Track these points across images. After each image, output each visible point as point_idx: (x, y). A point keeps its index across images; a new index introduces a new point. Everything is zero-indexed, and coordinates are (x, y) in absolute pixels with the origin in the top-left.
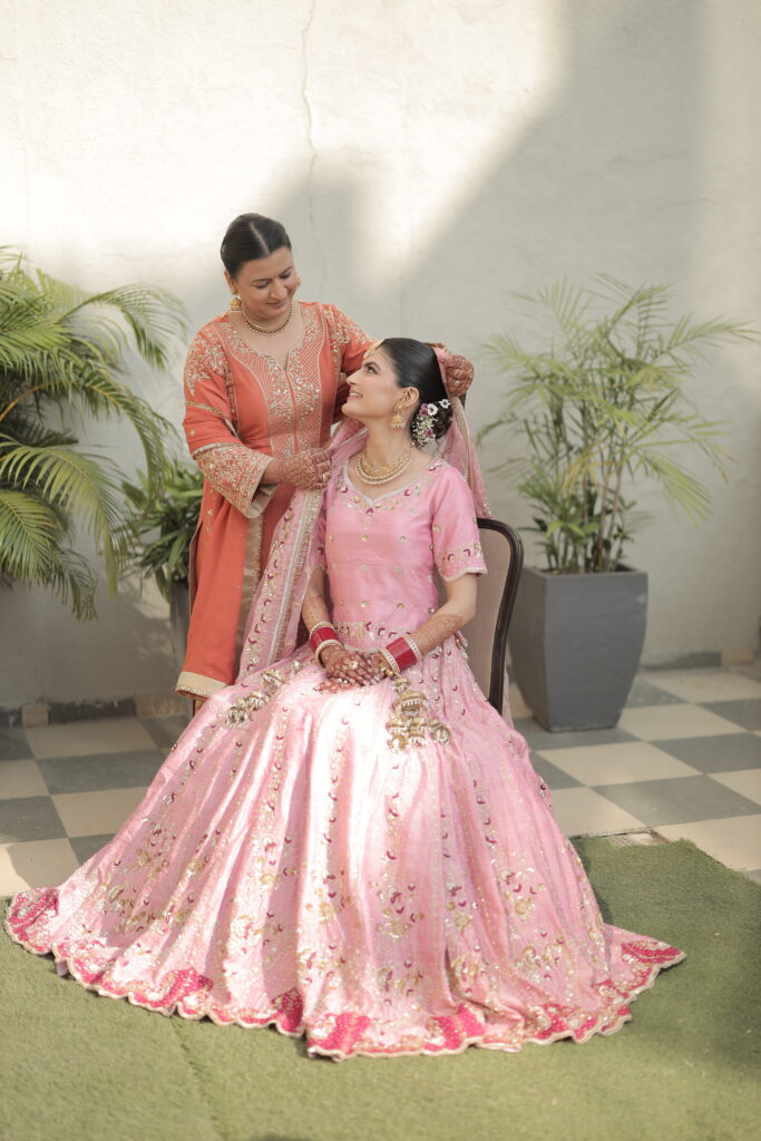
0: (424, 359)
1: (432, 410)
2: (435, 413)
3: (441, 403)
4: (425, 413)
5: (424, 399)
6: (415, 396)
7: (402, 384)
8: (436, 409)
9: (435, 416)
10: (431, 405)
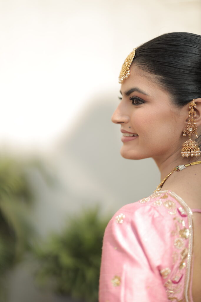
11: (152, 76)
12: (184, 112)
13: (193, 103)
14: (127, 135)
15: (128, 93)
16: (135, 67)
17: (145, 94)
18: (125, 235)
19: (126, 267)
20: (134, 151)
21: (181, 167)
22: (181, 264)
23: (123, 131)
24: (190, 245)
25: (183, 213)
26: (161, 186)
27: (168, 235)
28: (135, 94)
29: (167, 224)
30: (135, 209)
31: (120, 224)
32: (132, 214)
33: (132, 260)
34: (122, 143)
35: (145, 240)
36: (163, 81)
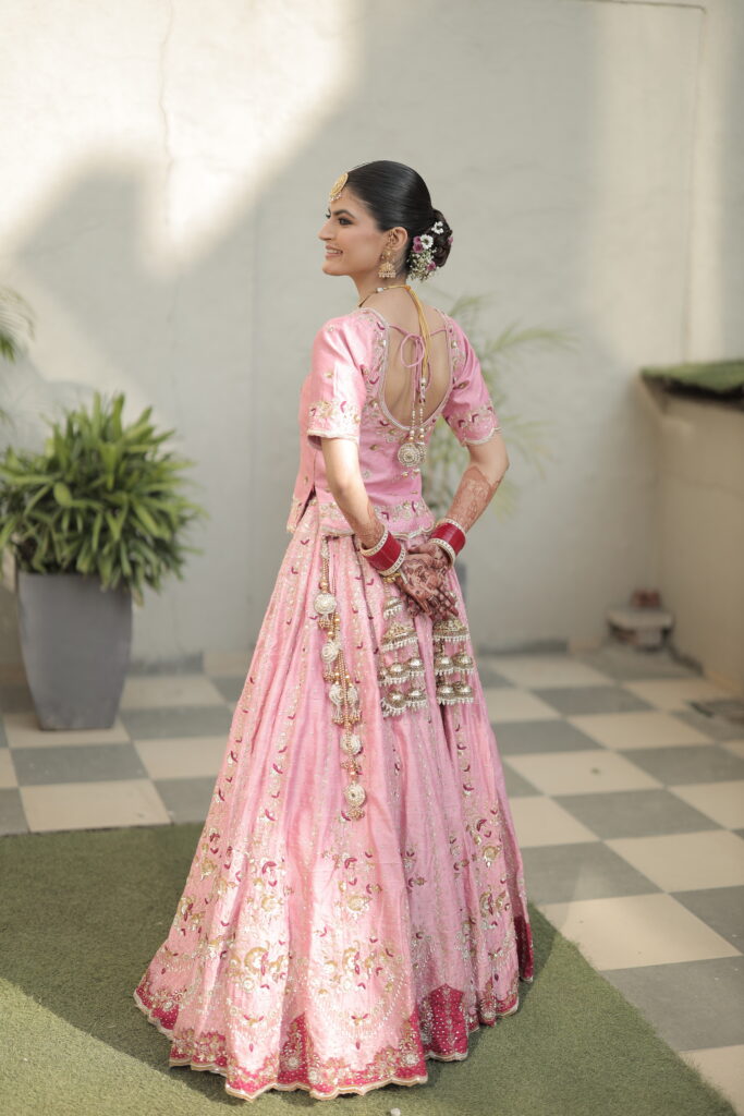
0: (403, 187)
1: (427, 242)
2: (431, 244)
3: (434, 229)
4: (420, 248)
5: (414, 232)
6: (402, 236)
7: (385, 225)
8: (431, 239)
9: (433, 248)
10: (424, 237)
11: (361, 201)
12: (384, 237)
13: (394, 230)
14: (331, 251)
15: (337, 213)
16: (346, 191)
17: (353, 217)
18: (335, 340)
19: (338, 364)
20: (336, 265)
21: (379, 290)
22: (378, 368)
23: (328, 248)
24: (386, 353)
25: (382, 326)
26: (361, 306)
27: (370, 342)
28: (344, 215)
29: (369, 335)
30: (342, 320)
31: (329, 332)
32: (341, 324)
33: (341, 358)
34: (324, 259)
35: (351, 344)
36: (369, 207)
